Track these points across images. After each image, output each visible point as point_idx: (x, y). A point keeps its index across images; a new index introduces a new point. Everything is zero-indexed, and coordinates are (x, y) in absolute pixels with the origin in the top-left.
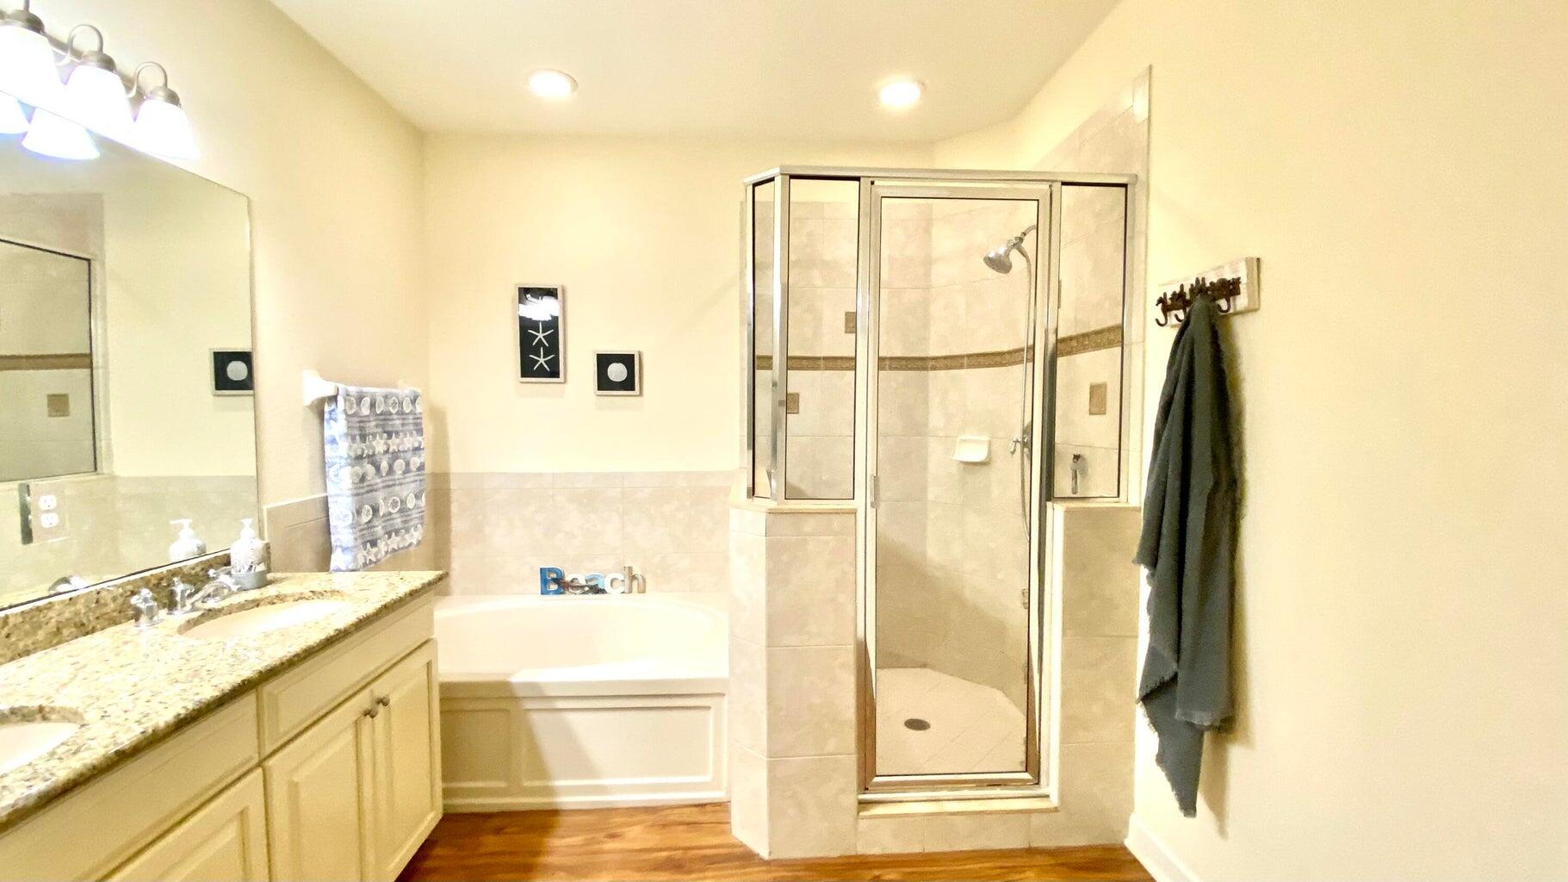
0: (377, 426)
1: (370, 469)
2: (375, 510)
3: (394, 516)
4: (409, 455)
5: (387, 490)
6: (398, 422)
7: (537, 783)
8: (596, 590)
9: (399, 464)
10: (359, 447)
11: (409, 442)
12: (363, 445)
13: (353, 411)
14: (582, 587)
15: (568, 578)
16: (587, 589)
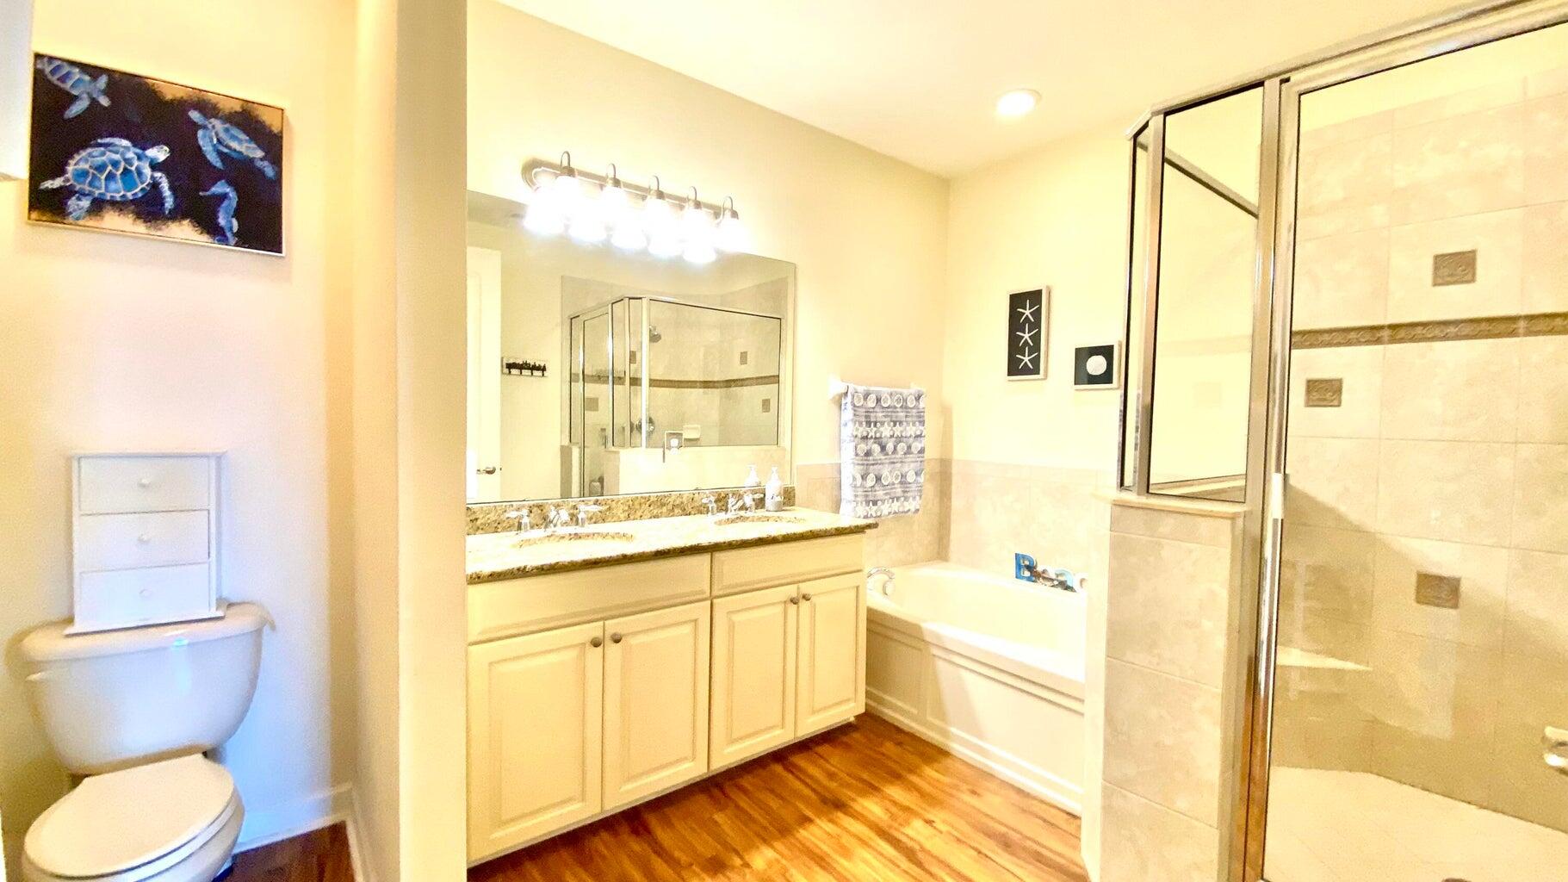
0: (885, 416)
1: (876, 448)
2: (878, 479)
3: (896, 486)
4: (911, 440)
5: (893, 465)
6: (903, 414)
7: (937, 722)
8: (1065, 586)
9: (902, 447)
10: (863, 430)
11: (911, 430)
12: (868, 429)
13: (860, 404)
14: (1052, 580)
15: (1039, 569)
16: (1056, 583)
